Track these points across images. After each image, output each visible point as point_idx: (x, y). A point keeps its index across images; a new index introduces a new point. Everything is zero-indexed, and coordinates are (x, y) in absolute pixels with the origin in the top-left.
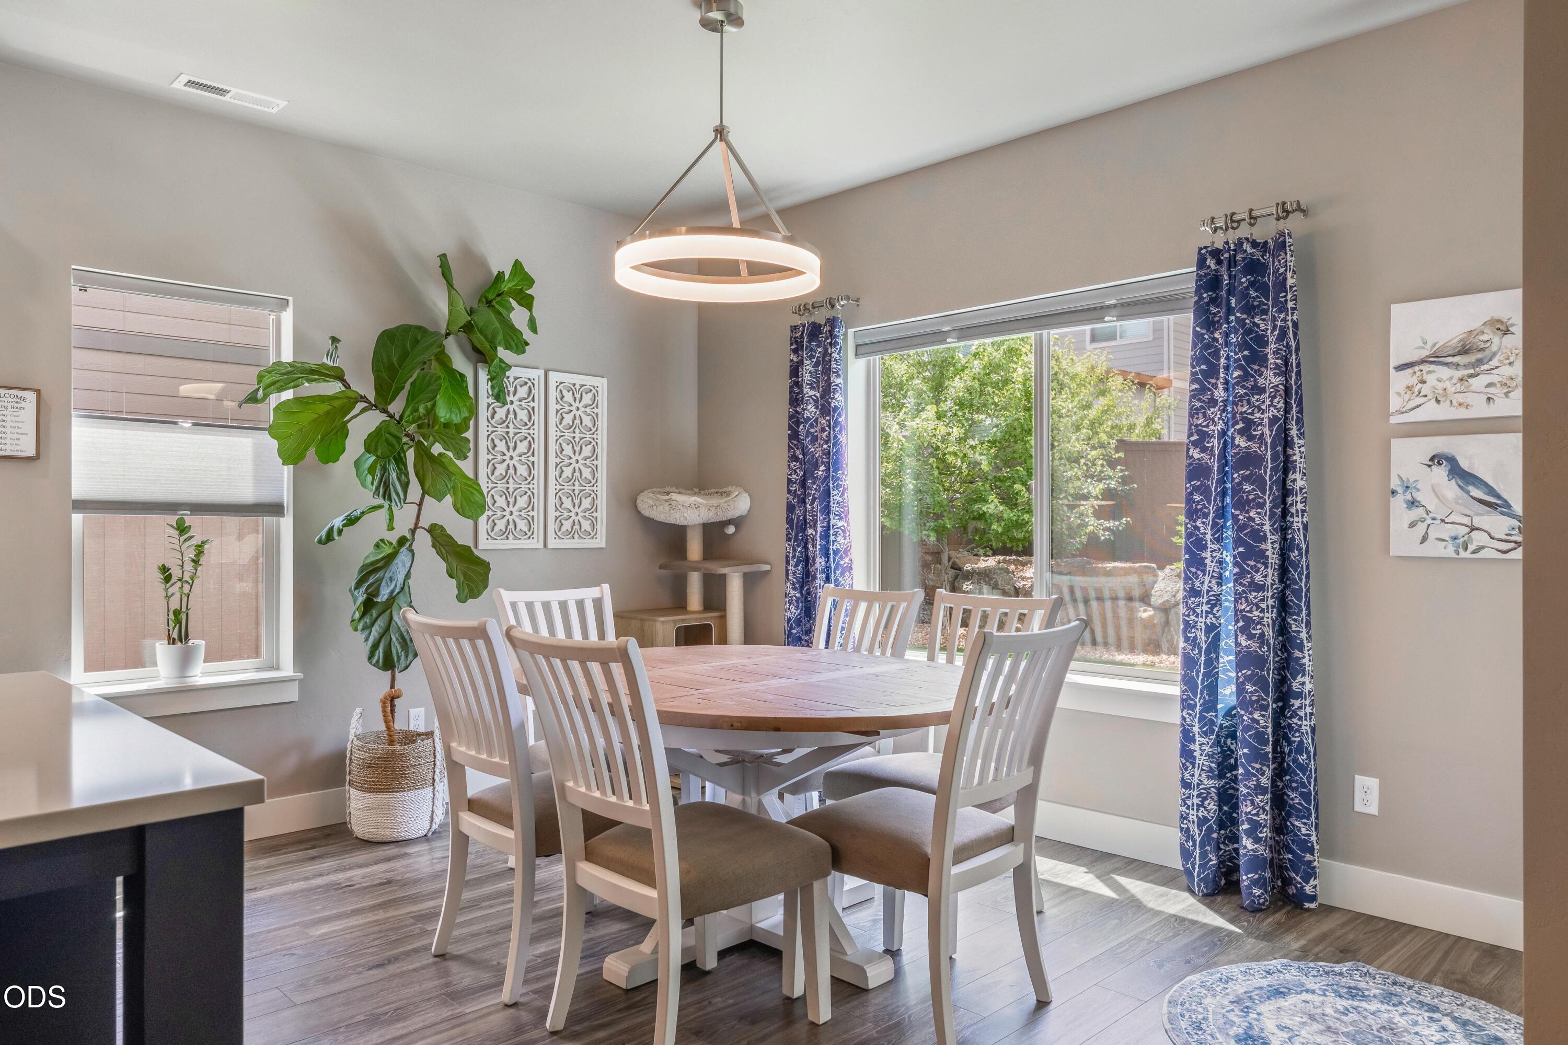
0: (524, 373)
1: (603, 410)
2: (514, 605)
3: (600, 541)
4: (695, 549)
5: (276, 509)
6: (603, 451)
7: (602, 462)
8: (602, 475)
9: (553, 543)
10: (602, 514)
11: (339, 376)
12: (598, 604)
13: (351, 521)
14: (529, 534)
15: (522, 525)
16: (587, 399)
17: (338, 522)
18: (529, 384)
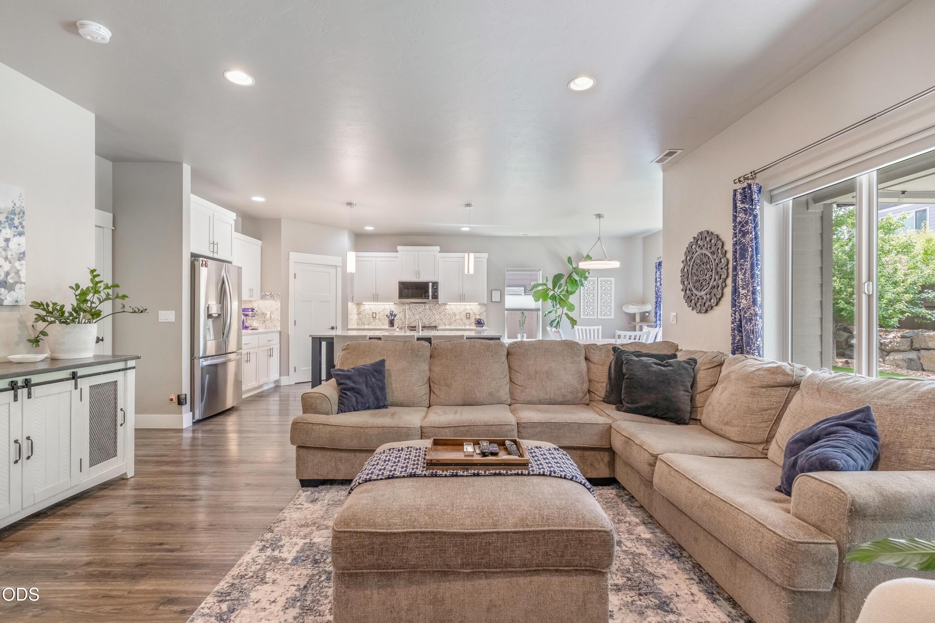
0: (592, 279)
1: (613, 286)
2: (578, 329)
3: (612, 317)
4: (638, 319)
5: (539, 310)
6: (613, 295)
7: (613, 298)
8: (613, 301)
9: (599, 317)
10: (613, 310)
11: (546, 285)
12: (598, 330)
13: (549, 312)
14: (593, 315)
15: (591, 313)
16: (609, 283)
17: (547, 313)
18: (594, 281)
